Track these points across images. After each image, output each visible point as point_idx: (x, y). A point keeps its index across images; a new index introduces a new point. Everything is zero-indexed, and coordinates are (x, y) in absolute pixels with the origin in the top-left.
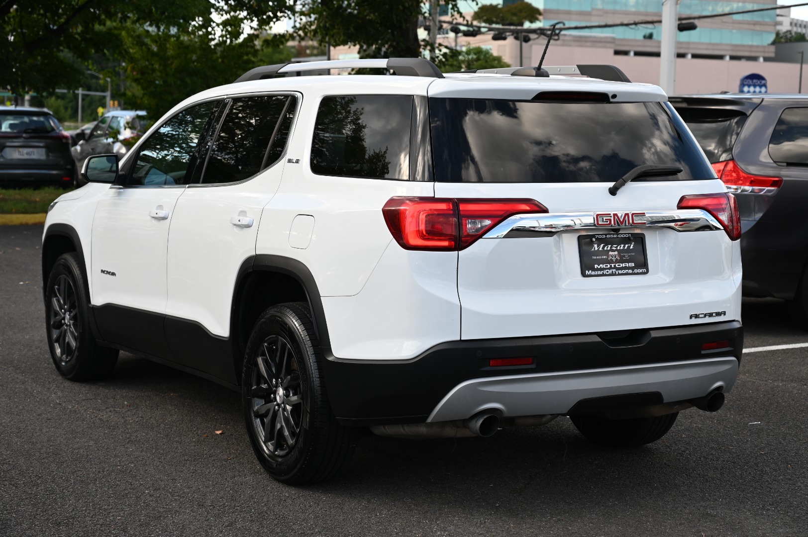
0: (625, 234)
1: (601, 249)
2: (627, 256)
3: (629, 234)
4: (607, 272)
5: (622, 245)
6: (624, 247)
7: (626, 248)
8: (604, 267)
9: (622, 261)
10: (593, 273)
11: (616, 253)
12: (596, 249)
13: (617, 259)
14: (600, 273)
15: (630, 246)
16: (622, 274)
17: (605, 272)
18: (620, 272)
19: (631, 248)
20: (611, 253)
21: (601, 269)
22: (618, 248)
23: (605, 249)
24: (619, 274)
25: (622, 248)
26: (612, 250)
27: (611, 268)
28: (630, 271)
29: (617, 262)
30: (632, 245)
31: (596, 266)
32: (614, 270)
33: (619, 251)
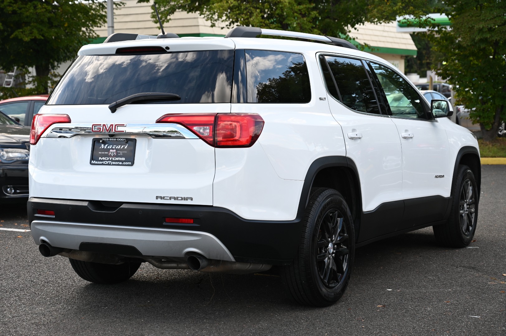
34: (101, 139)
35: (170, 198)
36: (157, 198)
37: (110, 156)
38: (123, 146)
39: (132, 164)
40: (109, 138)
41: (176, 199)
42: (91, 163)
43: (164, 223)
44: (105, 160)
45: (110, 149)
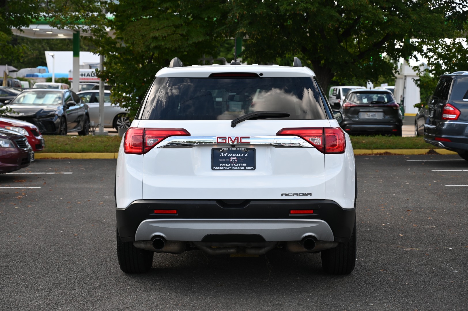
0: (242, 148)
1: (225, 156)
2: (242, 160)
3: (244, 148)
4: (228, 168)
5: (240, 154)
6: (241, 155)
7: (242, 156)
8: (226, 165)
9: (238, 163)
10: (218, 168)
11: (235, 158)
12: (223, 155)
13: (235, 161)
14: (222, 168)
15: (245, 155)
16: (237, 170)
17: (226, 168)
18: (236, 168)
19: (246, 155)
20: (231, 158)
21: (224, 166)
22: (237, 155)
23: (229, 155)
24: (235, 170)
25: (239, 155)
26: (232, 156)
27: (231, 166)
28: (243, 168)
29: (235, 162)
30: (246, 154)
31: (221, 165)
32: (232, 167)
33: (237, 157)
34: (221, 149)
35: (294, 194)
36: (282, 195)
37: (232, 162)
38: (243, 155)
39: (255, 169)
40: (229, 148)
41: (297, 194)
42: (213, 169)
43: (290, 215)
44: (227, 166)
45: (230, 157)
